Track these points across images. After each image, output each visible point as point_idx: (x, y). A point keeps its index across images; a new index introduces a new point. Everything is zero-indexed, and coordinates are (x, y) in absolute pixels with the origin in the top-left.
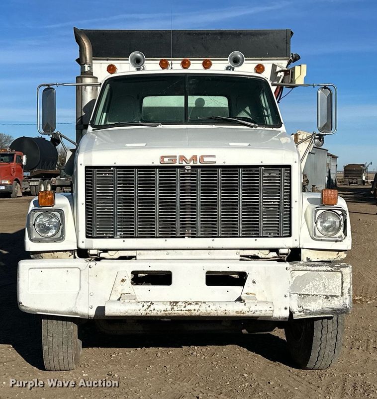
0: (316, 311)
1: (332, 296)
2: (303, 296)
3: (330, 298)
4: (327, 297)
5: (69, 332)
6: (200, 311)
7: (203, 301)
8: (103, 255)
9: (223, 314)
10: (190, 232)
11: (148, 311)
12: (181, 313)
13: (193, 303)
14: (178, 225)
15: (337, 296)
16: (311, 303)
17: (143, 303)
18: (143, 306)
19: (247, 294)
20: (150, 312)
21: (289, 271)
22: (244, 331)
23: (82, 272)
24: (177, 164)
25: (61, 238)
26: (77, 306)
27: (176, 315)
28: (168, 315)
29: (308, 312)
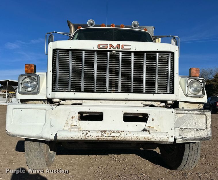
0: (190, 139)
1: (200, 129)
2: (183, 129)
3: (199, 131)
4: (197, 130)
5: (41, 149)
6: (120, 137)
7: (122, 130)
8: (62, 102)
9: (135, 140)
10: (115, 89)
11: (86, 137)
12: (108, 138)
13: (116, 132)
14: (107, 85)
15: (203, 130)
16: (187, 133)
17: (83, 131)
18: (83, 133)
19: (149, 127)
20: (87, 138)
21: (174, 114)
22: (141, 148)
23: (47, 112)
24: (108, 49)
25: (37, 92)
26: (43, 133)
27: (104, 139)
28: (99, 139)
29: (186, 139)
